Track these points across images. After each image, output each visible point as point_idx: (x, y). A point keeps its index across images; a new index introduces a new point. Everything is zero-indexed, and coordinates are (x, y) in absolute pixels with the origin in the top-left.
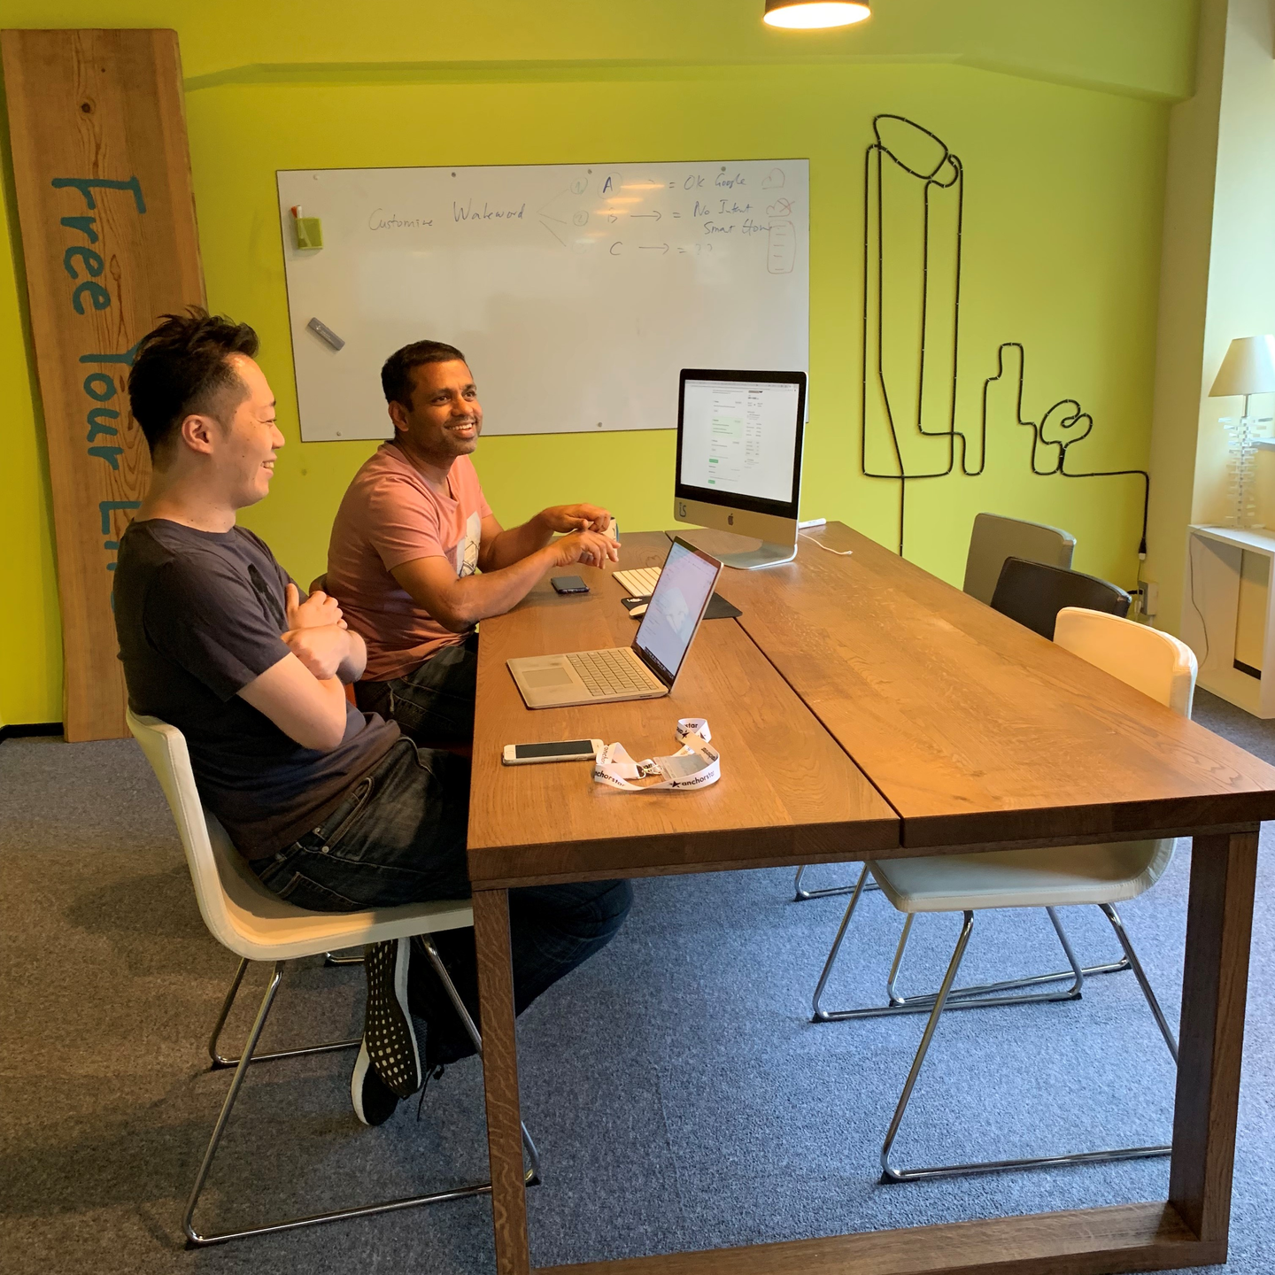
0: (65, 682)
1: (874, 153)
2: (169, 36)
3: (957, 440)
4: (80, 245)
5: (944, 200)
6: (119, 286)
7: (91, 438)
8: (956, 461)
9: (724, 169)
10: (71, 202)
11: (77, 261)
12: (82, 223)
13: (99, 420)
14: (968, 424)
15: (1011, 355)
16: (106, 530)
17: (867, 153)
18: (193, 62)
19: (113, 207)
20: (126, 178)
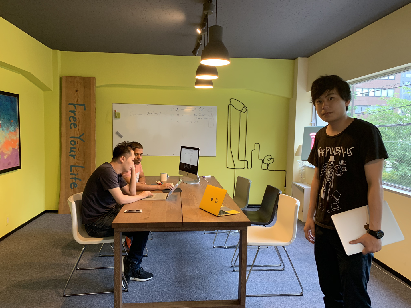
0: (59, 201)
1: (230, 105)
2: (94, 78)
3: (246, 162)
4: (73, 116)
5: (244, 115)
6: (79, 124)
7: (70, 153)
8: (246, 166)
9: (200, 107)
10: (72, 108)
11: (71, 119)
12: (73, 112)
13: (72, 149)
14: (248, 158)
15: (257, 146)
16: (71, 171)
18: (98, 83)
19: (80, 109)
20: (83, 104)
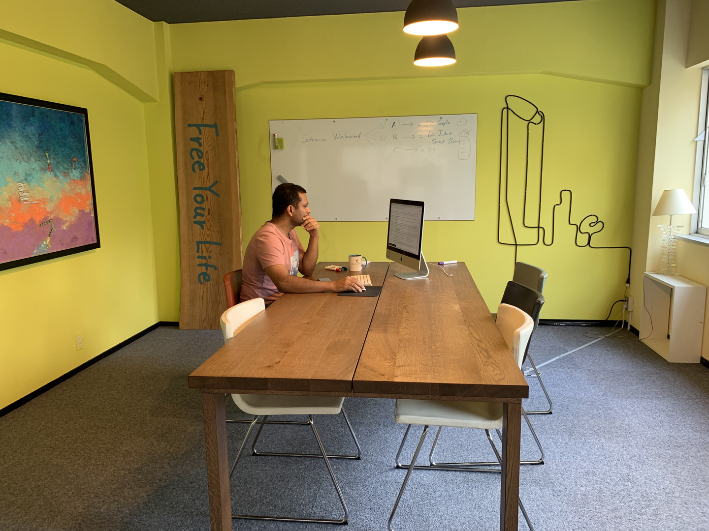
1: (505, 111)
2: (231, 72)
3: (541, 230)
4: (196, 147)
5: (535, 130)
6: (208, 163)
7: (195, 217)
8: (541, 238)
9: (441, 118)
10: (194, 133)
11: (194, 153)
12: (197, 140)
13: (198, 211)
14: (546, 223)
15: (566, 195)
16: (198, 252)
17: (502, 111)
18: (239, 82)
19: (208, 133)
20: (213, 124)
